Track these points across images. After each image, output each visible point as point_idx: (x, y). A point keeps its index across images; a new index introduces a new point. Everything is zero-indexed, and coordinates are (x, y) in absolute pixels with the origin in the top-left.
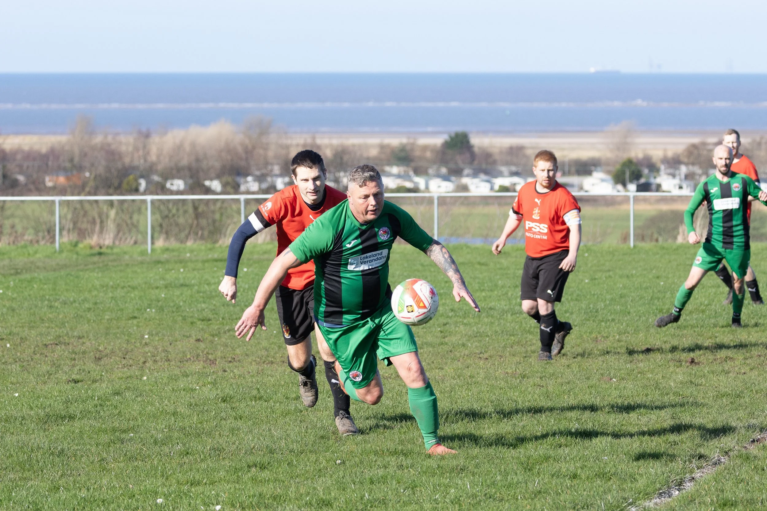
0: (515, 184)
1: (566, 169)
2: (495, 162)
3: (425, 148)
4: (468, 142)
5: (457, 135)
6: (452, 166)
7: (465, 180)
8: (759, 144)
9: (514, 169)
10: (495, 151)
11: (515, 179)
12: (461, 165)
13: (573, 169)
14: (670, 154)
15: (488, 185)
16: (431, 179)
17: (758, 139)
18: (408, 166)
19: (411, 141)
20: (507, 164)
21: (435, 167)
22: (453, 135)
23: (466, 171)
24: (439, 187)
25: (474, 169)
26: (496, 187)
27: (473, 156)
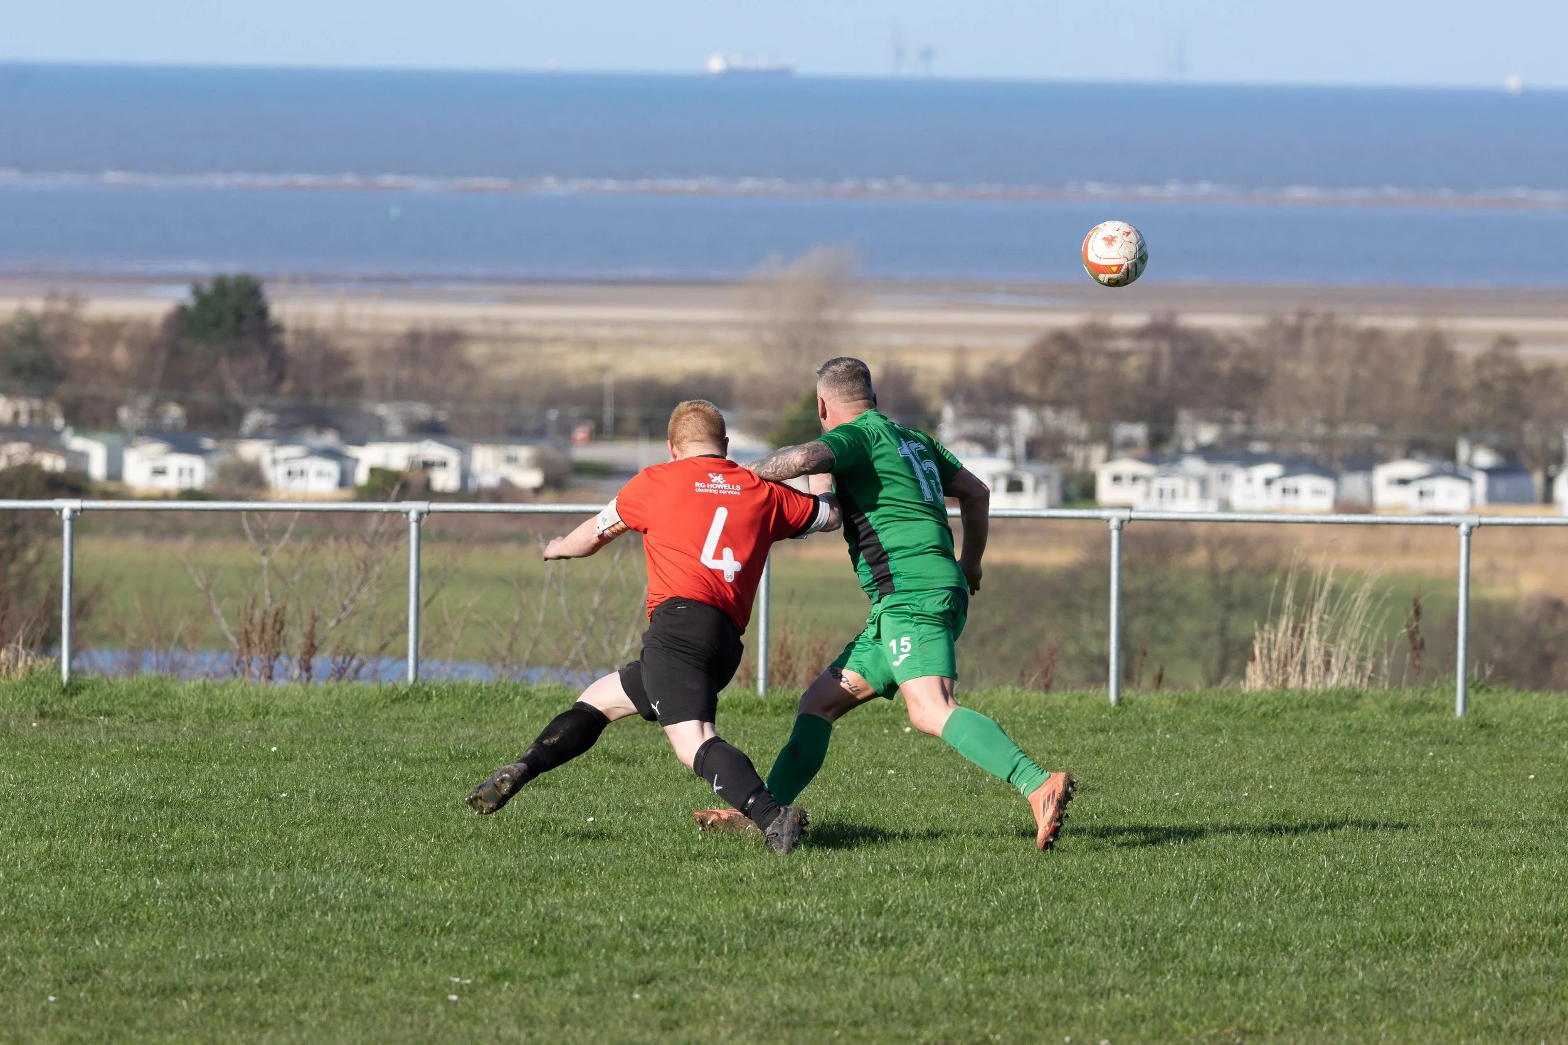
0: (427, 465)
1: (608, 413)
2: (354, 388)
3: (108, 332)
4: (262, 313)
5: (221, 286)
6: (204, 396)
7: (251, 450)
8: (1295, 335)
9: (422, 411)
10: (358, 346)
11: (431, 450)
12: (239, 398)
13: (632, 415)
14: (976, 366)
15: (331, 468)
16: (129, 444)
17: (1290, 320)
18: (44, 396)
19: (62, 306)
20: (399, 393)
21: (144, 402)
22: (207, 288)
23: (254, 419)
24: (160, 472)
25: (281, 412)
26: (362, 476)
27: (278, 361)
